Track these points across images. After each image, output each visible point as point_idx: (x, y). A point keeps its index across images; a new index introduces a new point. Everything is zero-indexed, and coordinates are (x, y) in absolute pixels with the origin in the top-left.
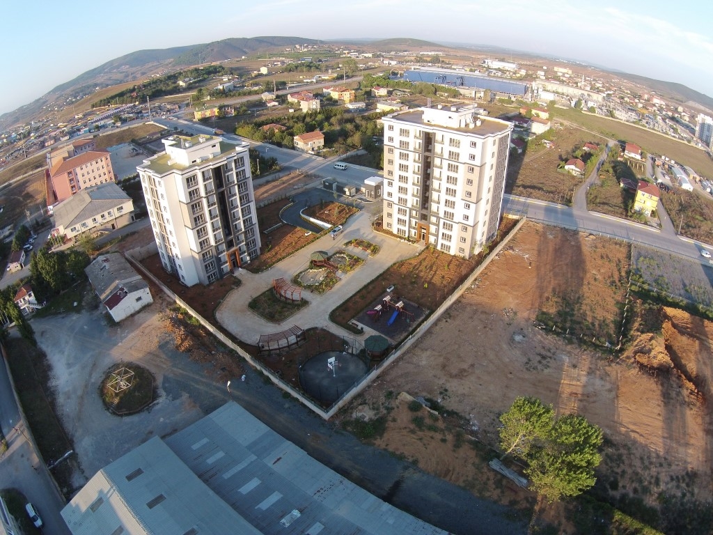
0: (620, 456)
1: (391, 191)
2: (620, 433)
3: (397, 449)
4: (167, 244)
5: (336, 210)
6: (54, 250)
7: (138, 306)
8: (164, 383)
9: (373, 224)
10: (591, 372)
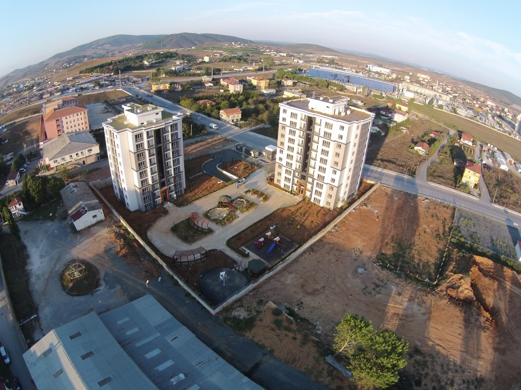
0: (425, 362)
1: (282, 157)
2: (428, 346)
3: (260, 341)
4: (119, 180)
5: (242, 167)
6: (40, 174)
7: (94, 221)
8: (105, 276)
9: (267, 179)
10: (411, 300)
